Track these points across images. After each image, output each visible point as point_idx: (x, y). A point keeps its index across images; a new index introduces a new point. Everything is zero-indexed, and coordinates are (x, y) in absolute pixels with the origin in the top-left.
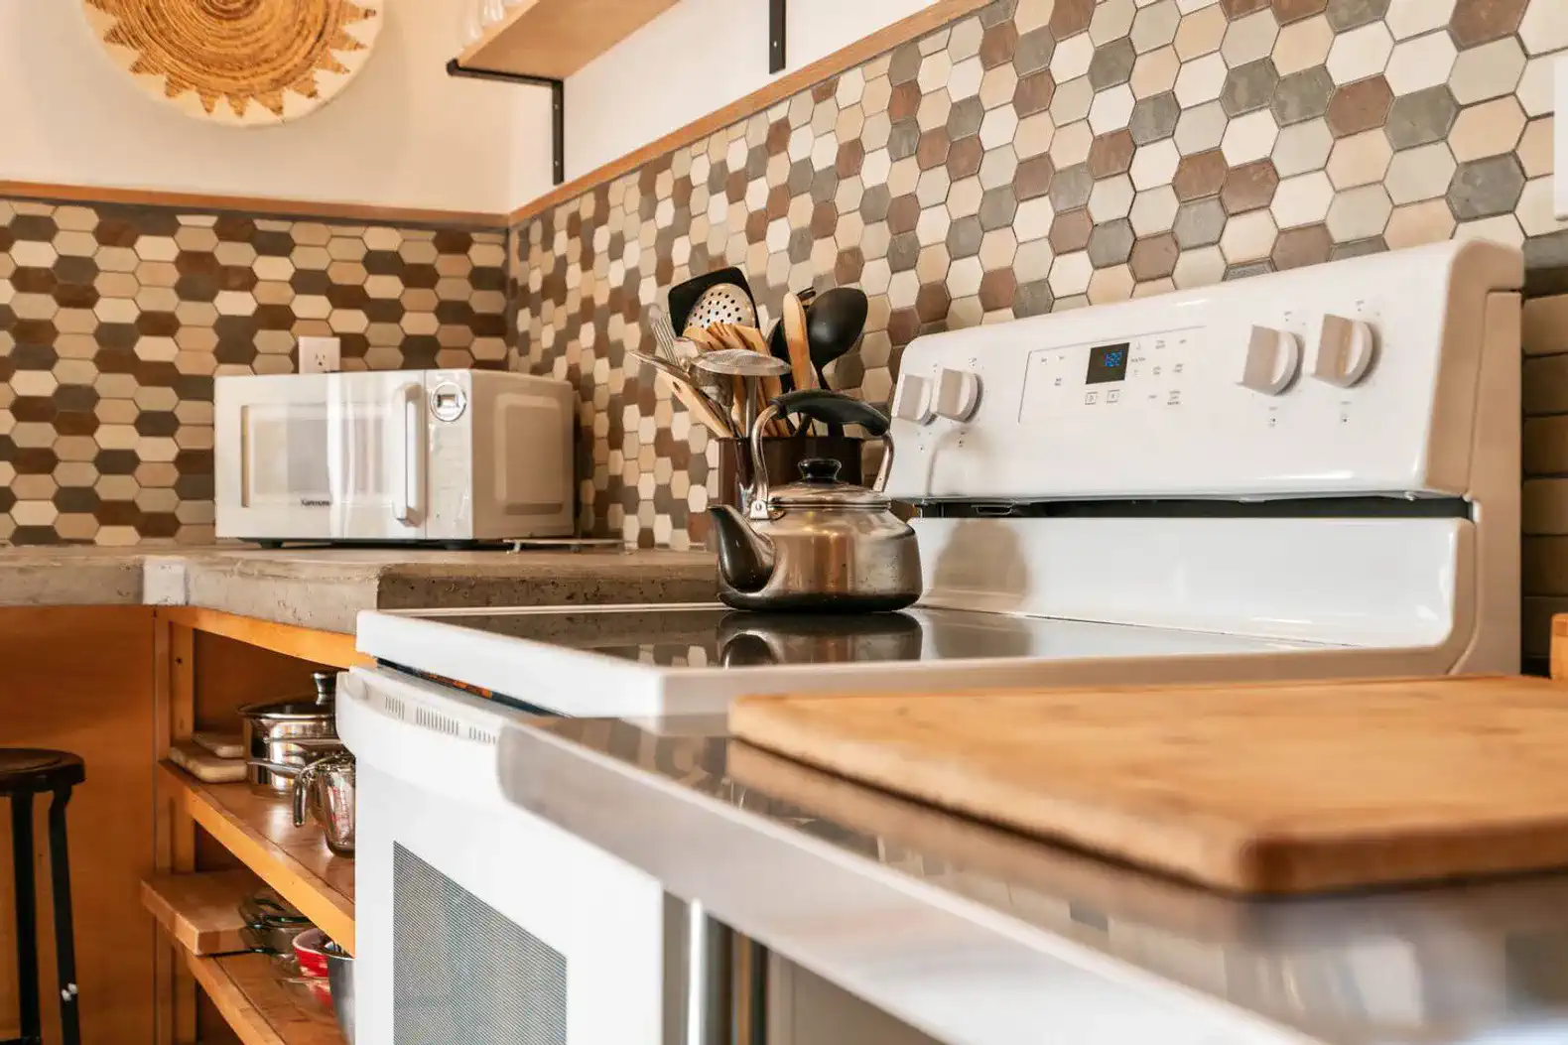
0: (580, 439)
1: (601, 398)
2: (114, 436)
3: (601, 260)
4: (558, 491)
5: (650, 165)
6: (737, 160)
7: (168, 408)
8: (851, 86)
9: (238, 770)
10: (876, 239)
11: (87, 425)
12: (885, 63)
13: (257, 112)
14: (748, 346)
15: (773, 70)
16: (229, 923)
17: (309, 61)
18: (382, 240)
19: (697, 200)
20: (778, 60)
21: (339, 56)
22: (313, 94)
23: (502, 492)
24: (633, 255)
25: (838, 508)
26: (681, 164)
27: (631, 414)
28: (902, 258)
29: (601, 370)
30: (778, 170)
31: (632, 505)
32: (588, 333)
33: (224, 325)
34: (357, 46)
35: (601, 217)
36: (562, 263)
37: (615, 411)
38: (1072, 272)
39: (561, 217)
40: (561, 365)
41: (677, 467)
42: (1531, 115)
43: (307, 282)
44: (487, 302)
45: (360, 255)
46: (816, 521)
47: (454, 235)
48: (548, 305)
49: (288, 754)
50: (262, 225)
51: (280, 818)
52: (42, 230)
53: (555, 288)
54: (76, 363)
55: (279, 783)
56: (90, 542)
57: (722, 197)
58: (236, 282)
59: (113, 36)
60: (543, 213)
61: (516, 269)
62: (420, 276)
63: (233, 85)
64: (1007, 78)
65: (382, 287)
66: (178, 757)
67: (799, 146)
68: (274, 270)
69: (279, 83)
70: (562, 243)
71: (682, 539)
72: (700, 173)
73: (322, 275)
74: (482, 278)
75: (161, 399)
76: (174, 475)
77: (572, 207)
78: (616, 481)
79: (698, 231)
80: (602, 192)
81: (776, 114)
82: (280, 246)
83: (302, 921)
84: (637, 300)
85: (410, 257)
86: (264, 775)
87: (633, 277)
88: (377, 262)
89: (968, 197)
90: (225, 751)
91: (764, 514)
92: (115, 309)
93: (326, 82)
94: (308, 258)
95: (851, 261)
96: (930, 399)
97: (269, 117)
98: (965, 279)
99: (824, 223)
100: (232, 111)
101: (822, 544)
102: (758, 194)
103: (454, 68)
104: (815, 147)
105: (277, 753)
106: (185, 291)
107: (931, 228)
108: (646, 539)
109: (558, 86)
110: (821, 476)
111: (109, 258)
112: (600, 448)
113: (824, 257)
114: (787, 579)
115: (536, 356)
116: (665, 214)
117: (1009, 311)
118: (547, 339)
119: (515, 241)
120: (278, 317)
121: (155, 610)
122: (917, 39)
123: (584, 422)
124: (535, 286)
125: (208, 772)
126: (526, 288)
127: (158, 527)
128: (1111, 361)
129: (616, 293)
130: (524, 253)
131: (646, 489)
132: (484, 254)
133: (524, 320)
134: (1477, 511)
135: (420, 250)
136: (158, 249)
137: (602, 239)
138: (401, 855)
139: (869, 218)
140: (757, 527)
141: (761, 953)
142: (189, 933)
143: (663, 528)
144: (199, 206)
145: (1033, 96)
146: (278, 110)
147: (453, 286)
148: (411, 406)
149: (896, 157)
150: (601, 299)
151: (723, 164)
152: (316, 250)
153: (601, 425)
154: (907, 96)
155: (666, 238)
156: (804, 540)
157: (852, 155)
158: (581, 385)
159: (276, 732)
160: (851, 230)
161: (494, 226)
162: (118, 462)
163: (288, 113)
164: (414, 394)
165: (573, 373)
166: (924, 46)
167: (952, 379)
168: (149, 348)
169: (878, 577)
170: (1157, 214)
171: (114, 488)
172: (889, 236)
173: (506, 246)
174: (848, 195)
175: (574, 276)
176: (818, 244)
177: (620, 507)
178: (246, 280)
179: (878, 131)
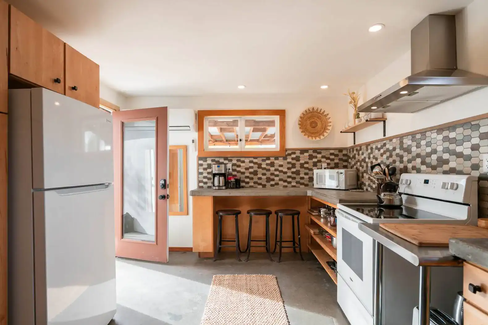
0: (358, 176)
1: (361, 172)
2: (302, 175)
3: (360, 155)
4: (355, 183)
5: (367, 145)
6: (379, 146)
7: (307, 172)
8: (394, 140)
9: (317, 214)
10: (398, 159)
11: (299, 174)
12: (399, 138)
13: (318, 139)
14: (381, 174)
15: (384, 136)
16: (317, 231)
17: (323, 132)
18: (332, 151)
19: (374, 150)
20: (384, 135)
21: (327, 131)
22: (324, 136)
23: (348, 184)
24: (365, 155)
25: (392, 195)
26: (371, 145)
27: (365, 174)
28: (401, 162)
29: (361, 168)
30: (385, 148)
31: (365, 185)
32: (359, 164)
33: (314, 162)
34: (329, 130)
35: (361, 150)
36: (355, 154)
37: (363, 173)
38: (423, 168)
39: (355, 149)
40: (355, 167)
41: (371, 182)
42: (481, 160)
43: (323, 157)
44: (345, 158)
45: (329, 153)
46: (389, 197)
47: (341, 150)
48: (353, 159)
49: (323, 213)
50: (318, 151)
51: (322, 220)
52: (294, 153)
53: (354, 157)
54: (298, 167)
55: (322, 216)
56: (299, 187)
57: (377, 151)
58: (315, 157)
59: (302, 132)
60: (352, 148)
61: (349, 154)
62: (336, 155)
63: (315, 135)
64: (415, 143)
65: (332, 157)
66: (309, 211)
67: (387, 146)
68: (319, 156)
69: (320, 135)
70: (355, 152)
71: (372, 191)
72: (374, 147)
73: (325, 156)
74: (344, 155)
75: (307, 171)
76: (308, 179)
77: (356, 148)
78: (363, 182)
79: (374, 154)
80: (361, 147)
81: (384, 142)
82: (320, 153)
83: (327, 232)
84: (365, 161)
85: (335, 153)
86: (320, 215)
87: (365, 158)
88: (331, 154)
89: (410, 156)
90: (315, 211)
91: (383, 196)
92: (302, 161)
93: (325, 134)
94: (323, 154)
95: (394, 162)
96: (404, 182)
97: (319, 139)
98: (410, 166)
99: (391, 156)
100: (315, 139)
101: (390, 199)
102: (382, 151)
103: (341, 132)
104: (389, 146)
105: (322, 213)
106: (309, 159)
107: (405, 159)
108: (367, 190)
109: (354, 133)
110: (390, 191)
111: (301, 156)
112: (360, 178)
113: (391, 160)
114: (386, 203)
115: (351, 165)
116: (369, 151)
117: (415, 171)
118: (353, 163)
119: (348, 150)
120: (320, 161)
121: (308, 196)
122: (403, 136)
123: (358, 174)
124: (351, 156)
125: (313, 214)
126: (350, 156)
127: (306, 185)
128: (427, 181)
129: (362, 159)
130: (350, 152)
131: (367, 184)
132: (344, 152)
133: (350, 160)
134: (471, 205)
135: (336, 152)
136: (306, 154)
137: (361, 152)
138: (343, 229)
139: (397, 157)
140: (382, 197)
141: (382, 245)
142: (312, 232)
143: (369, 189)
144: (311, 149)
145: (418, 146)
146: (320, 138)
147: (341, 156)
148: (337, 174)
149: (400, 150)
150: (361, 160)
151: (377, 146)
152: (324, 153)
153: (361, 175)
154: (402, 143)
155: (369, 154)
156: (388, 199)
157: (394, 149)
158: (358, 170)
159: (322, 211)
160: (394, 157)
161: (346, 149)
162: (302, 178)
163: (321, 138)
164: (338, 172)
165: (357, 168)
166: (404, 137)
167: (407, 180)
168: (306, 166)
169: (397, 203)
170: (434, 163)
171: (302, 181)
172: (399, 159)
173: (347, 151)
174: (394, 153)
175: (357, 156)
176: (390, 158)
177: (363, 185)
178: (316, 157)
179: (398, 146)
